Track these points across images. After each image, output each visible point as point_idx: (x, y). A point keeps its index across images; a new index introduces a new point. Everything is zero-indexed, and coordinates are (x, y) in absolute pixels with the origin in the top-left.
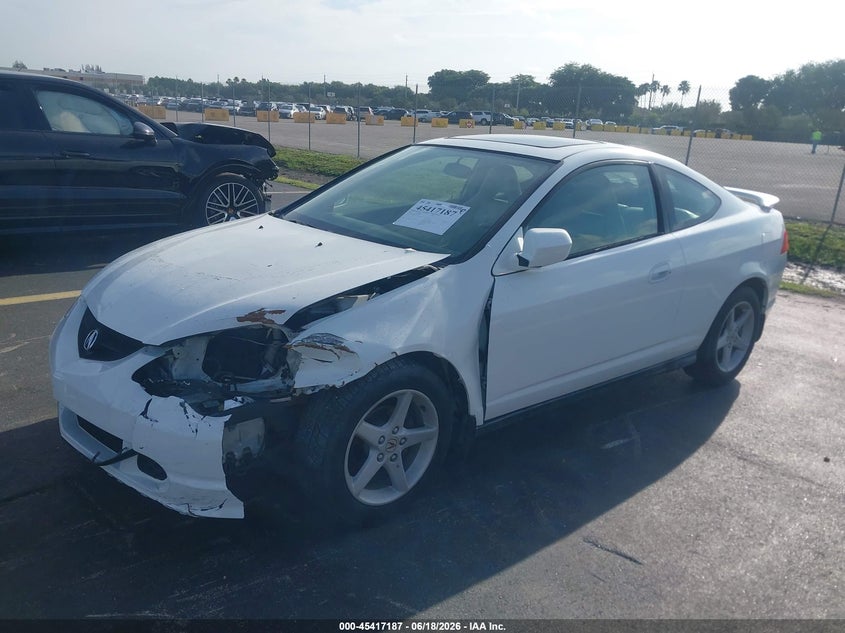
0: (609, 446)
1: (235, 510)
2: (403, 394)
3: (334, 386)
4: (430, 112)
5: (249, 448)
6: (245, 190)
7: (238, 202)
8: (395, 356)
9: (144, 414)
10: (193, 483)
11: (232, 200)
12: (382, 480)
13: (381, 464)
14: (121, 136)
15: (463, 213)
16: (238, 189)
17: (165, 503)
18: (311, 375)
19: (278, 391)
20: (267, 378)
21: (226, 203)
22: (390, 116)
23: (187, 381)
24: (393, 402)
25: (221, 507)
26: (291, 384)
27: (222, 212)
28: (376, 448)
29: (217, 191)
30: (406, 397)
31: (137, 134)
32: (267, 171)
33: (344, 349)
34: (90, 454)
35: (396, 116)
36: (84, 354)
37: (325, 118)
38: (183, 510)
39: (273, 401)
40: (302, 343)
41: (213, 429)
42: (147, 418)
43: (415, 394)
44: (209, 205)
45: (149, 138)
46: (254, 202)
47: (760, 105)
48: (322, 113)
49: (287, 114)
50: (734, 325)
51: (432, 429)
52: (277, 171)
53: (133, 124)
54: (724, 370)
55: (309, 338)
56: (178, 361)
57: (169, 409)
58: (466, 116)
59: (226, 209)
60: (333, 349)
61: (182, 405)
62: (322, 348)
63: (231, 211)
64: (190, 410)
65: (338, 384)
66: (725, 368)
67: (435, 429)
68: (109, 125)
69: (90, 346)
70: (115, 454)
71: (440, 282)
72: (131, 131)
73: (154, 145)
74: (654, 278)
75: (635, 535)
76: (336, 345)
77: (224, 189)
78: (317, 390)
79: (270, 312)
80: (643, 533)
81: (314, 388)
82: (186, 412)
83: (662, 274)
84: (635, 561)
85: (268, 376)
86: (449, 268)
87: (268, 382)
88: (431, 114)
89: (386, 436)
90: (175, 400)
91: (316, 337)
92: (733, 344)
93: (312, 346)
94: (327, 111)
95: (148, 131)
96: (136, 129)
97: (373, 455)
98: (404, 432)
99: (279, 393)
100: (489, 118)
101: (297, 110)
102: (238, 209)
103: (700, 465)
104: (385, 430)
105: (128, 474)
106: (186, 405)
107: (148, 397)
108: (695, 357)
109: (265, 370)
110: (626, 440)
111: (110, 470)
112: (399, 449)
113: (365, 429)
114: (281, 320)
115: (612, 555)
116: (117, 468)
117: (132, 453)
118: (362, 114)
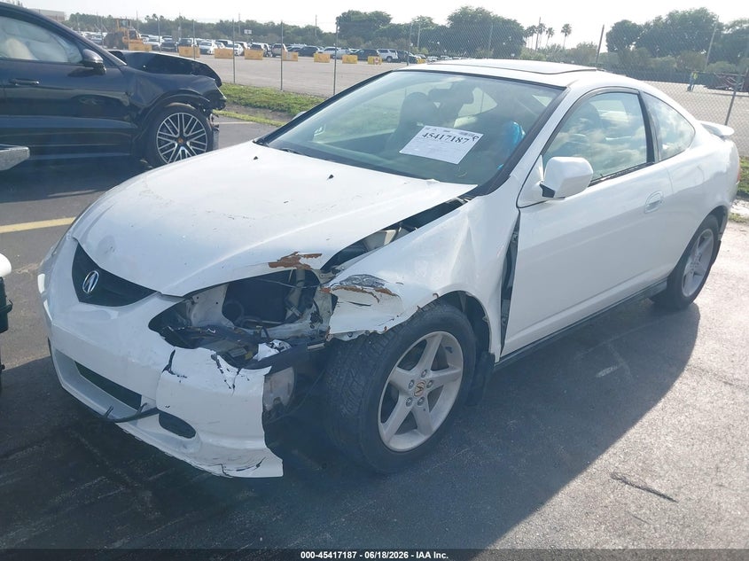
0: (602, 374)
1: (273, 468)
2: (433, 336)
3: (375, 333)
4: (340, 49)
5: (278, 399)
6: (194, 120)
7: (187, 132)
8: (435, 298)
9: (168, 368)
10: (227, 443)
11: (181, 130)
12: (409, 424)
13: (409, 408)
14: (69, 64)
15: (476, 140)
16: (187, 118)
17: (194, 463)
18: (347, 320)
19: (312, 338)
20: (292, 322)
21: (176, 133)
22: (303, 53)
23: (213, 327)
24: (423, 345)
25: (258, 466)
26: (324, 329)
27: (172, 142)
28: (406, 393)
29: (167, 122)
30: (435, 340)
31: (86, 61)
32: (216, 100)
33: (386, 291)
34: (101, 409)
35: (309, 53)
36: (83, 298)
37: (243, 54)
38: (217, 471)
39: (309, 347)
40: (341, 286)
41: (252, 384)
42: (172, 373)
43: (444, 336)
44: (160, 135)
45: (98, 66)
46: (203, 132)
47: (632, 47)
48: (240, 49)
49: (207, 50)
50: (698, 252)
51: (457, 369)
52: (225, 101)
53: (81, 52)
54: (686, 295)
55: (347, 280)
56: (197, 306)
57: (199, 363)
58: (374, 54)
59: (176, 139)
60: (374, 292)
61: (213, 357)
62: (363, 291)
63: (181, 141)
64: (222, 362)
65: (380, 330)
66: (687, 293)
67: (459, 370)
68: (57, 53)
69: (91, 289)
70: (134, 411)
71: (470, 215)
72: (79, 58)
73: (102, 73)
74: (649, 209)
75: (658, 469)
76: (376, 287)
77: (174, 119)
78: (355, 336)
79: (305, 256)
80: (665, 467)
81: (351, 334)
82: (219, 366)
83: (654, 205)
84: (669, 499)
85: (293, 319)
86: (477, 200)
87: (295, 326)
88: (340, 51)
89: (415, 380)
90: (204, 354)
91: (355, 279)
92: (695, 269)
93: (352, 289)
94: (244, 47)
95: (97, 58)
96: (84, 56)
97: (402, 399)
98: (432, 375)
99: (312, 339)
100: (395, 56)
101: (216, 47)
102: (187, 139)
103: (692, 392)
104: (415, 372)
105: (148, 432)
106: (219, 357)
107: (171, 348)
108: (666, 284)
109: (290, 313)
110: (616, 368)
111: (127, 427)
112: (426, 392)
113: (399, 375)
114: (316, 265)
115: (645, 492)
116: (135, 425)
117: (154, 411)
118: (277, 51)
